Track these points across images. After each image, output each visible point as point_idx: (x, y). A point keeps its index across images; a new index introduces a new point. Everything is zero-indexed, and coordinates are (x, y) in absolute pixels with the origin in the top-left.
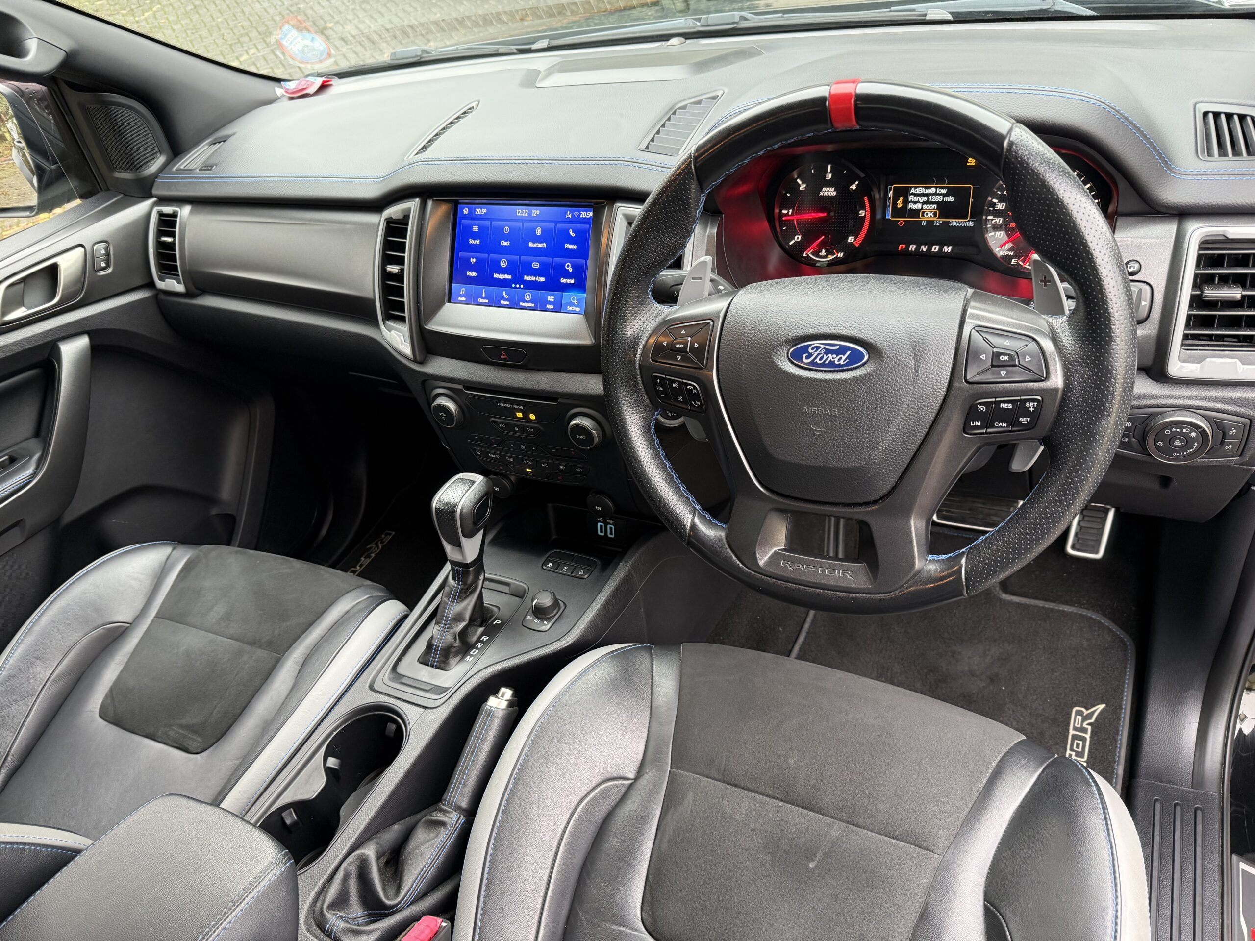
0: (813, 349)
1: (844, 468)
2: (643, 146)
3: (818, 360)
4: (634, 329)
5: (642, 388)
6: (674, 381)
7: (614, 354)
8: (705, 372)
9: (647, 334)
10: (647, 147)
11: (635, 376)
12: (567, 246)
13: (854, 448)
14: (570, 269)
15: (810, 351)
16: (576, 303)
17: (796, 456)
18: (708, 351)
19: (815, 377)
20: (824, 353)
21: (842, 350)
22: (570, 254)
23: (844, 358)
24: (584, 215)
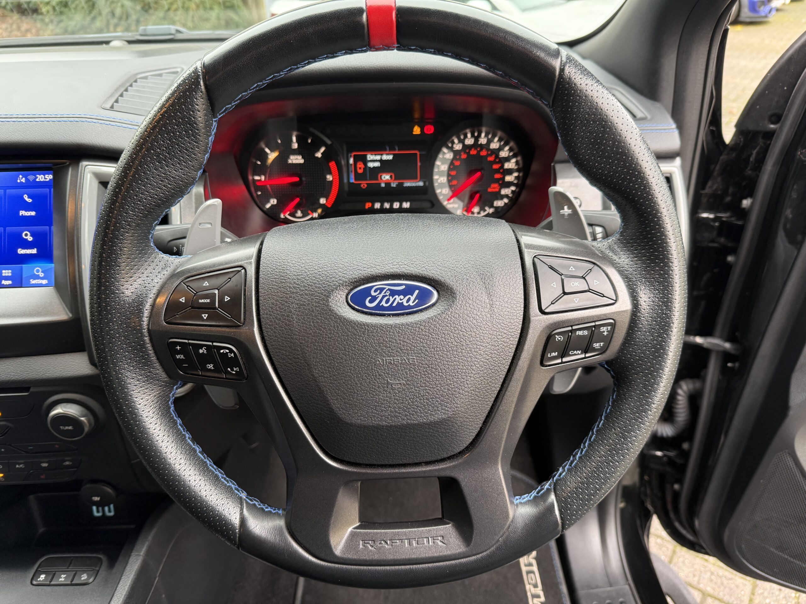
0: (375, 291)
1: (431, 422)
2: (108, 106)
3: (383, 303)
4: (136, 285)
5: (154, 359)
6: (201, 346)
7: (111, 320)
8: (244, 329)
9: (155, 291)
10: (112, 107)
11: (143, 346)
12: (22, 213)
13: (439, 398)
14: (30, 238)
15: (373, 294)
16: (41, 275)
17: (374, 416)
18: (245, 304)
19: (386, 322)
20: (390, 295)
21: (408, 291)
22: (27, 221)
23: (413, 298)
24: (40, 178)
